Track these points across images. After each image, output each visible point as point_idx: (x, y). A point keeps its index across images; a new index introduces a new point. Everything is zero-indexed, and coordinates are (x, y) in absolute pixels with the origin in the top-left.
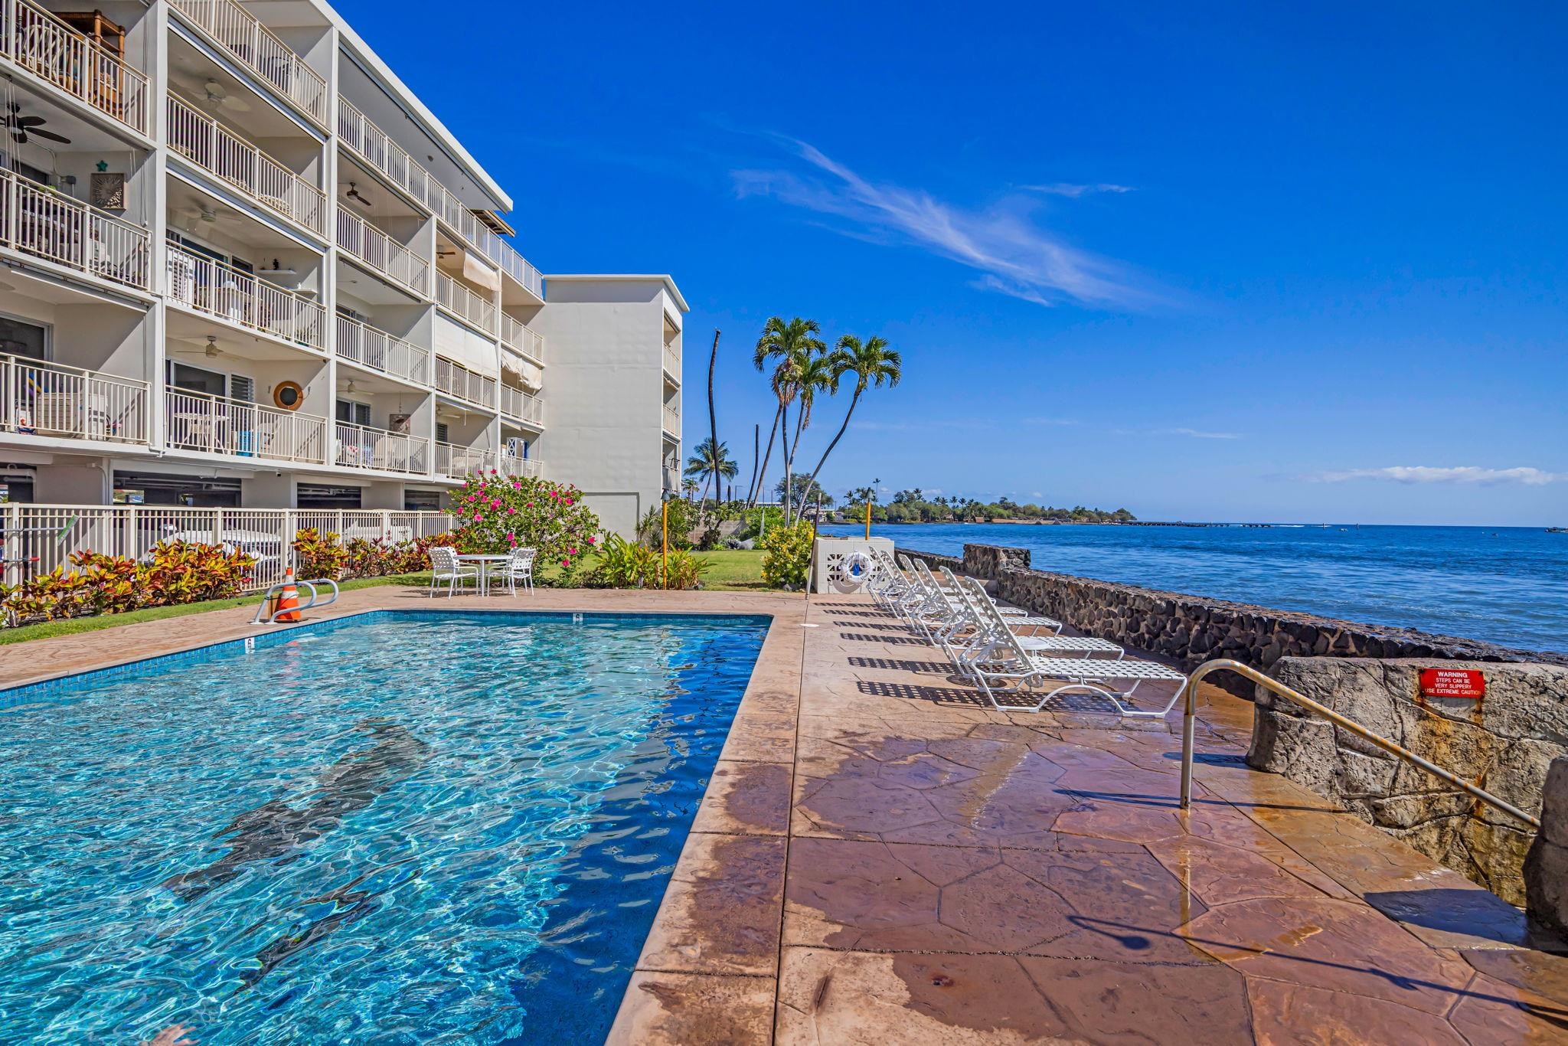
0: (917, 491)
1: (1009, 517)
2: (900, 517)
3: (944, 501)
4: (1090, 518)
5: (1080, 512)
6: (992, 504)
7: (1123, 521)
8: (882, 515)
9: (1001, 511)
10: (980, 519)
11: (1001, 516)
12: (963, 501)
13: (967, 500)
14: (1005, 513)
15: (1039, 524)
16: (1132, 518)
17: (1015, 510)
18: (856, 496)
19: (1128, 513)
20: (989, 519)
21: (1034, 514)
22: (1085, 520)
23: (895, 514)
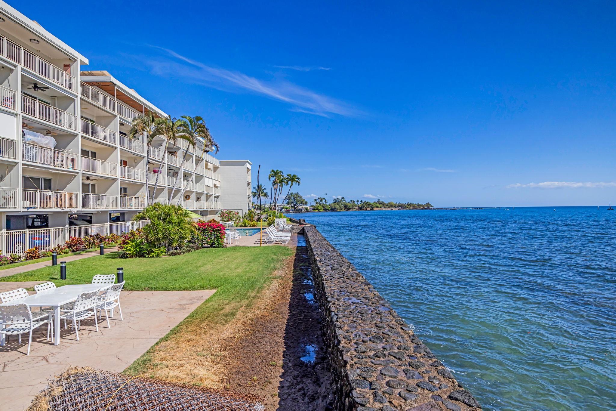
0: (343, 198)
1: (381, 207)
2: (335, 209)
3: (354, 201)
4: (414, 207)
5: (410, 205)
6: (374, 202)
7: (428, 207)
8: (328, 208)
9: (378, 205)
10: (369, 209)
11: (377, 207)
12: (362, 201)
13: (363, 201)
14: (379, 206)
15: (392, 210)
16: (432, 206)
17: (383, 204)
18: (318, 201)
19: (430, 205)
20: (372, 208)
21: (392, 206)
22: (412, 207)
23: (333, 207)
